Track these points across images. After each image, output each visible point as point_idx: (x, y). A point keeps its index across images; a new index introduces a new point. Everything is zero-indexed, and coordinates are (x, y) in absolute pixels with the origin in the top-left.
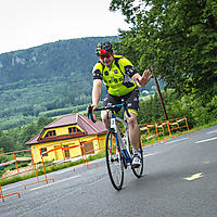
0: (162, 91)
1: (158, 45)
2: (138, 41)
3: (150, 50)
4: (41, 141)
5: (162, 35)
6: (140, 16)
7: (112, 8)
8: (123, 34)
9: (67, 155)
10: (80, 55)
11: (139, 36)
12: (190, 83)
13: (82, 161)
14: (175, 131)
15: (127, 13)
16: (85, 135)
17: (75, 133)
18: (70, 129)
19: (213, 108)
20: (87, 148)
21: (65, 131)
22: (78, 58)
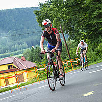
0: (67, 41)
2: (52, 10)
5: (67, 6)
8: (42, 5)
9: (7, 83)
10: (15, 19)
11: (52, 7)
12: (85, 36)
13: (17, 87)
14: (75, 66)
17: (12, 69)
18: (9, 66)
20: (19, 78)
21: (5, 68)
22: (13, 21)
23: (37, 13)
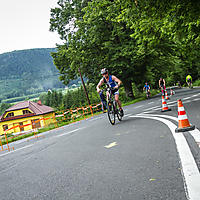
0: (86, 85)
1: (83, 55)
2: (70, 51)
3: (77, 58)
4: (3, 120)
5: (85, 48)
6: (70, 35)
7: (51, 30)
8: (59, 47)
9: (22, 129)
11: (70, 49)
14: (95, 112)
15: (61, 33)
16: (34, 115)
17: (27, 114)
18: (24, 112)
20: (36, 124)
21: (20, 113)
23: (55, 55)
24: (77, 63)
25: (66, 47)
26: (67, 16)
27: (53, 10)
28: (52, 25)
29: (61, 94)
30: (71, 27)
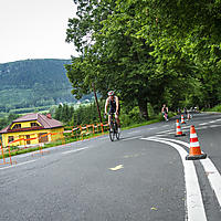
1: (98, 70)
3: (92, 72)
4: (9, 131)
6: (86, 47)
7: (67, 41)
15: (78, 44)
16: (42, 128)
17: (35, 126)
18: (32, 124)
19: (133, 115)
21: (28, 125)
24: (92, 77)
25: (81, 59)
26: (85, 28)
27: (70, 21)
28: (69, 36)
29: (72, 109)
30: (89, 39)
